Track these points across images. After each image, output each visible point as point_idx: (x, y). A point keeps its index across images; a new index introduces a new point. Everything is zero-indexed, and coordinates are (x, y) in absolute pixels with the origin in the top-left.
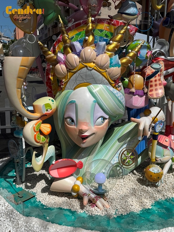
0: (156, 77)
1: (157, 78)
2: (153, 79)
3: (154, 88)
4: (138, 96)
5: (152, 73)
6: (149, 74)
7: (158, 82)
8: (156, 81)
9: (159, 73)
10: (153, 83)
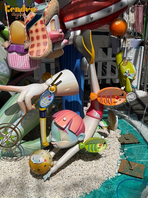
0: (36, 25)
1: (39, 26)
2: (33, 28)
3: (35, 42)
4: (16, 54)
5: (31, 19)
6: (28, 21)
7: (41, 34)
8: (37, 31)
9: (42, 19)
10: (34, 35)
